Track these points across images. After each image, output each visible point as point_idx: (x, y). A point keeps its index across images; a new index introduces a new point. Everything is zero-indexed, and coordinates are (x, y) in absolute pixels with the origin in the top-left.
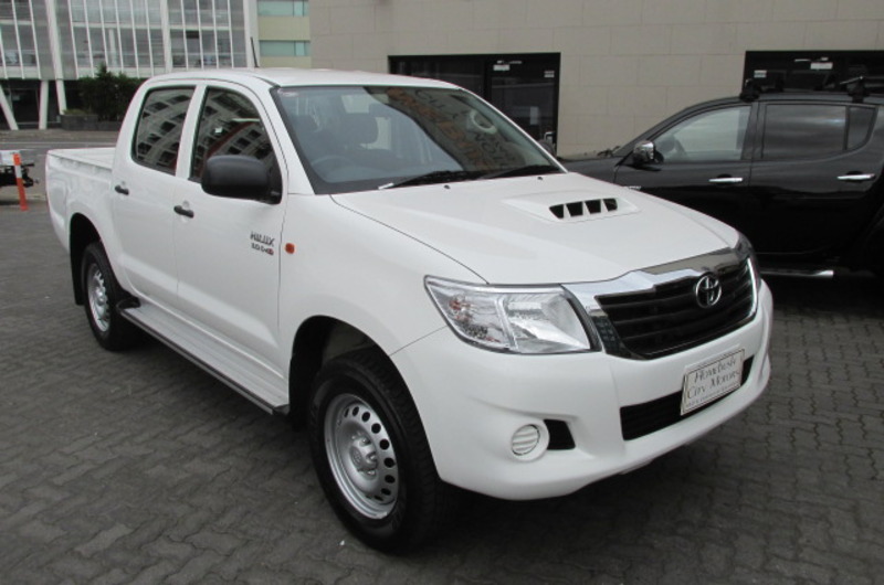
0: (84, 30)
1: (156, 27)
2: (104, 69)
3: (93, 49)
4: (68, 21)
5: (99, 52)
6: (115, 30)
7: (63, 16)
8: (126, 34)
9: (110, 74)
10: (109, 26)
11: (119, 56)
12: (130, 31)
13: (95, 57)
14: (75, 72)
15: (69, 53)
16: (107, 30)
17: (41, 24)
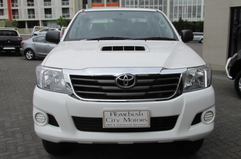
0: (177, 7)
1: (199, 5)
2: (180, 19)
3: (179, 13)
4: (173, 4)
5: (180, 14)
6: (186, 7)
7: (171, 3)
8: (190, 7)
9: (182, 20)
10: (184, 5)
11: (186, 15)
12: (191, 6)
13: (179, 15)
14: (173, 20)
15: (172, 14)
16: (184, 7)
17: (165, 5)
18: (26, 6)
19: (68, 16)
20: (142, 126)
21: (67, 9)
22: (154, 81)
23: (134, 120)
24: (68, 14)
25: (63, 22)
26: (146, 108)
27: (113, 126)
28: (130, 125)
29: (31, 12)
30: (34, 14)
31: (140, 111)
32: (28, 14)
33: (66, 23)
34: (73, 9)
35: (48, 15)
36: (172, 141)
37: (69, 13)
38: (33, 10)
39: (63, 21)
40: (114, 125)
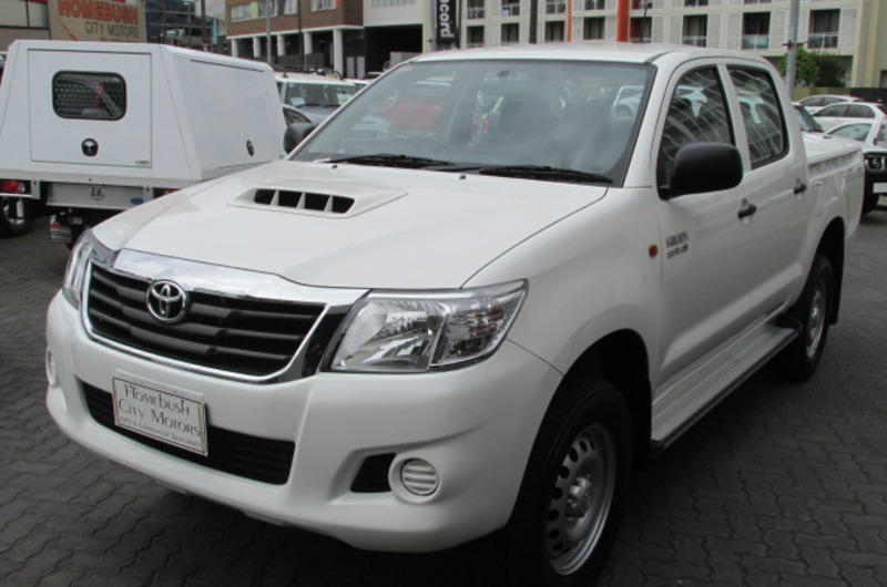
18: (680, 5)
19: (830, 41)
20: (190, 445)
21: (830, 17)
22: (231, 314)
23: (175, 424)
24: (832, 35)
25: (804, 64)
26: (199, 394)
27: (131, 425)
28: (167, 435)
29: (696, 27)
30: (705, 34)
31: (183, 399)
32: (684, 35)
33: (817, 68)
34: (854, 12)
35: (756, 39)
36: (279, 524)
37: (837, 29)
38: (703, 19)
39: (805, 61)
40: (135, 423)
